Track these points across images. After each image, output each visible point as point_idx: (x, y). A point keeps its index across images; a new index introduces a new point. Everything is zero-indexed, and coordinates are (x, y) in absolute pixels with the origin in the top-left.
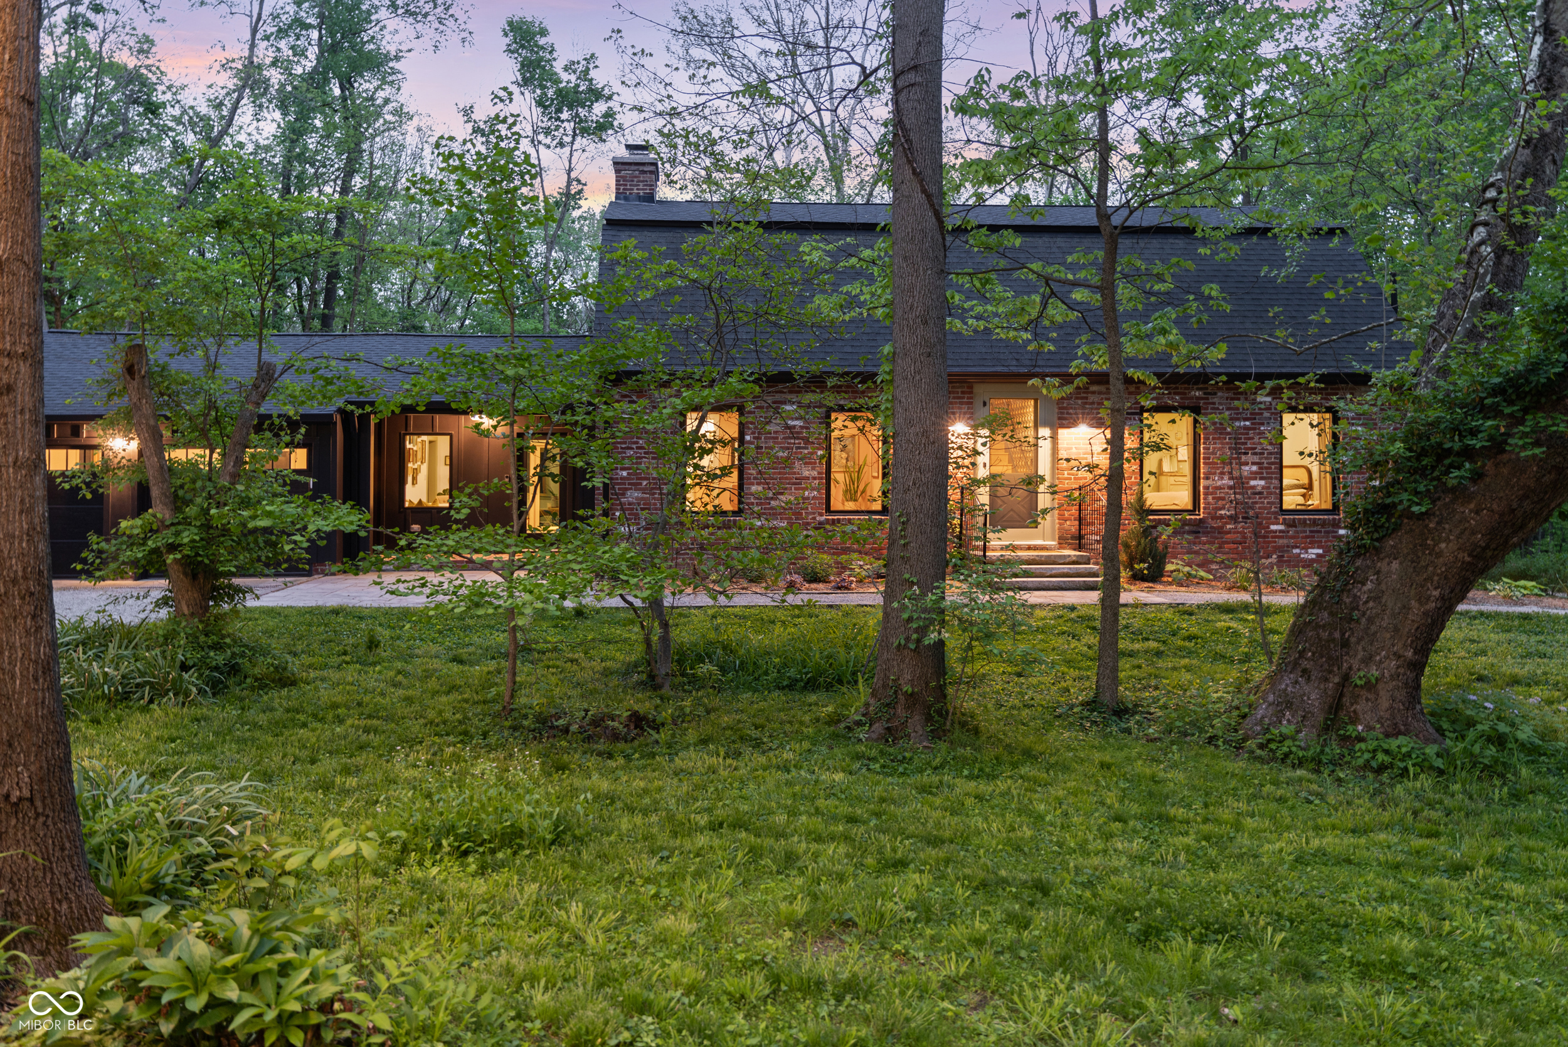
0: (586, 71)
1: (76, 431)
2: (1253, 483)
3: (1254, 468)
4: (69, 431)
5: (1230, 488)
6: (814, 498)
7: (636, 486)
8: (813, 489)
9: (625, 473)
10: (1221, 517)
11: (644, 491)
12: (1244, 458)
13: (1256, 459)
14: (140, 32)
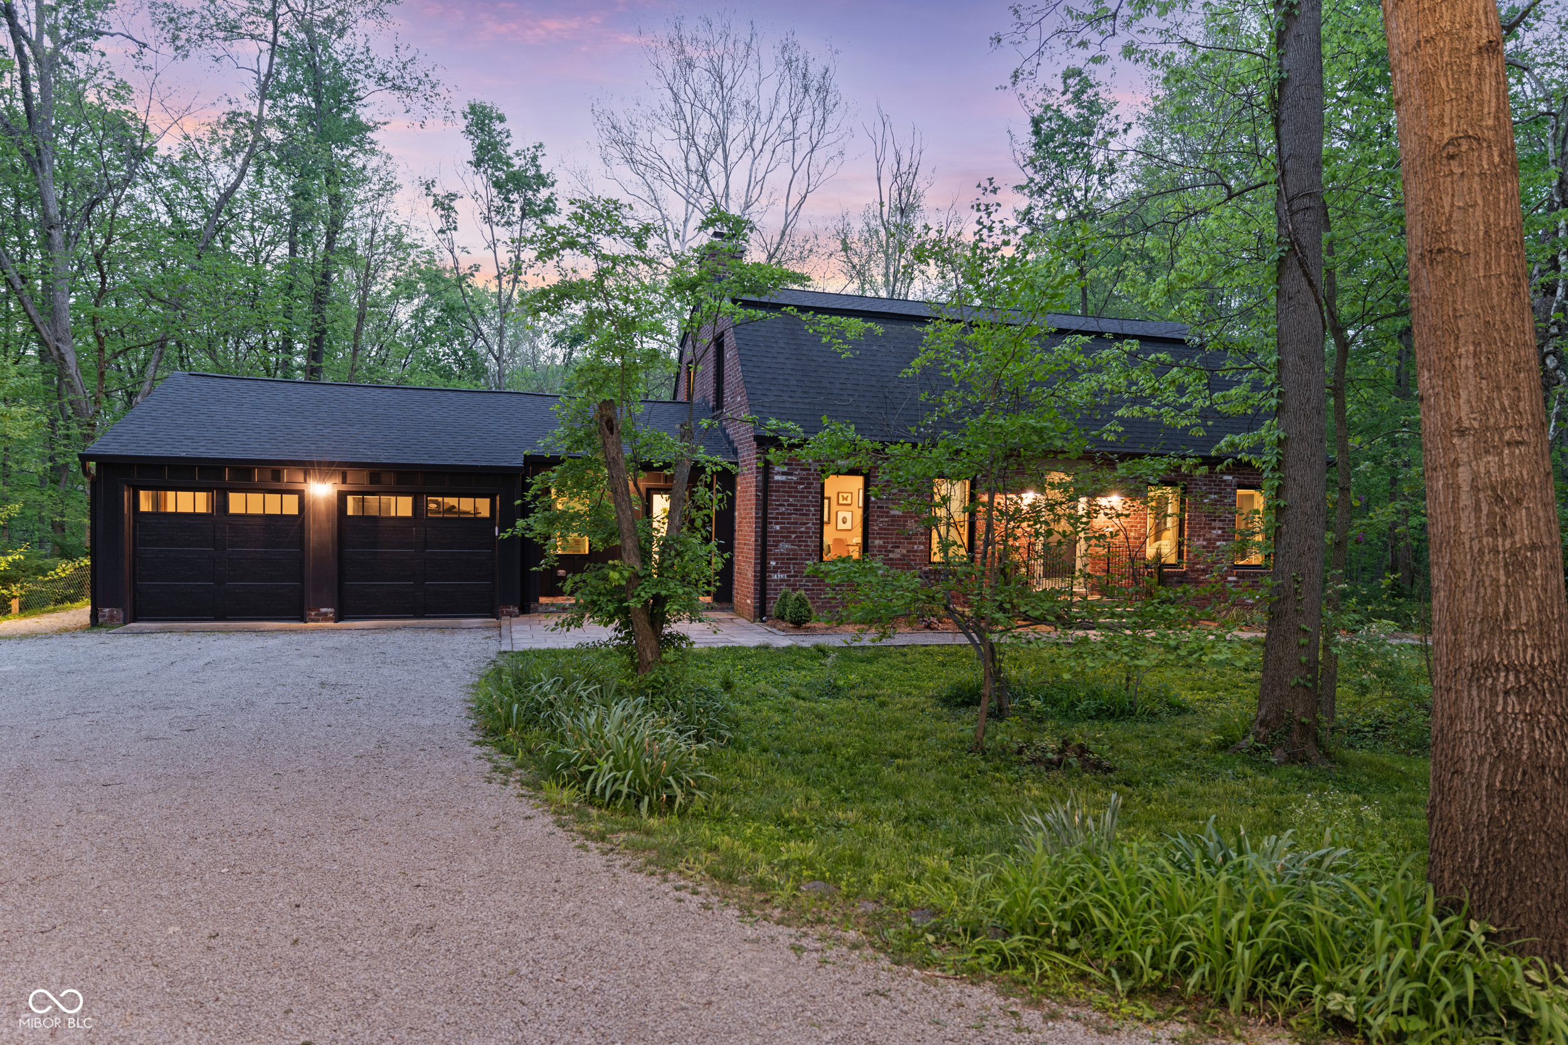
0: (534, 159)
1: (277, 476)
2: (1218, 543)
3: (1220, 532)
4: (269, 475)
5: (1204, 547)
6: (921, 551)
7: (787, 539)
8: (920, 543)
9: (778, 527)
10: (1197, 570)
11: (792, 543)
12: (1213, 524)
13: (1221, 525)
14: (118, 78)
